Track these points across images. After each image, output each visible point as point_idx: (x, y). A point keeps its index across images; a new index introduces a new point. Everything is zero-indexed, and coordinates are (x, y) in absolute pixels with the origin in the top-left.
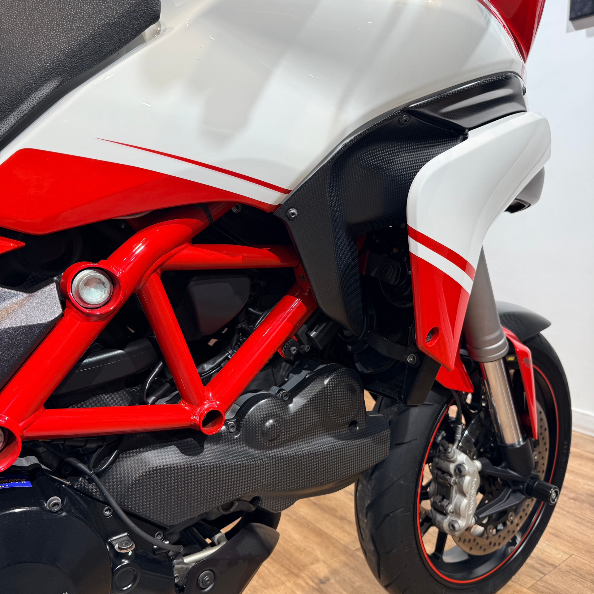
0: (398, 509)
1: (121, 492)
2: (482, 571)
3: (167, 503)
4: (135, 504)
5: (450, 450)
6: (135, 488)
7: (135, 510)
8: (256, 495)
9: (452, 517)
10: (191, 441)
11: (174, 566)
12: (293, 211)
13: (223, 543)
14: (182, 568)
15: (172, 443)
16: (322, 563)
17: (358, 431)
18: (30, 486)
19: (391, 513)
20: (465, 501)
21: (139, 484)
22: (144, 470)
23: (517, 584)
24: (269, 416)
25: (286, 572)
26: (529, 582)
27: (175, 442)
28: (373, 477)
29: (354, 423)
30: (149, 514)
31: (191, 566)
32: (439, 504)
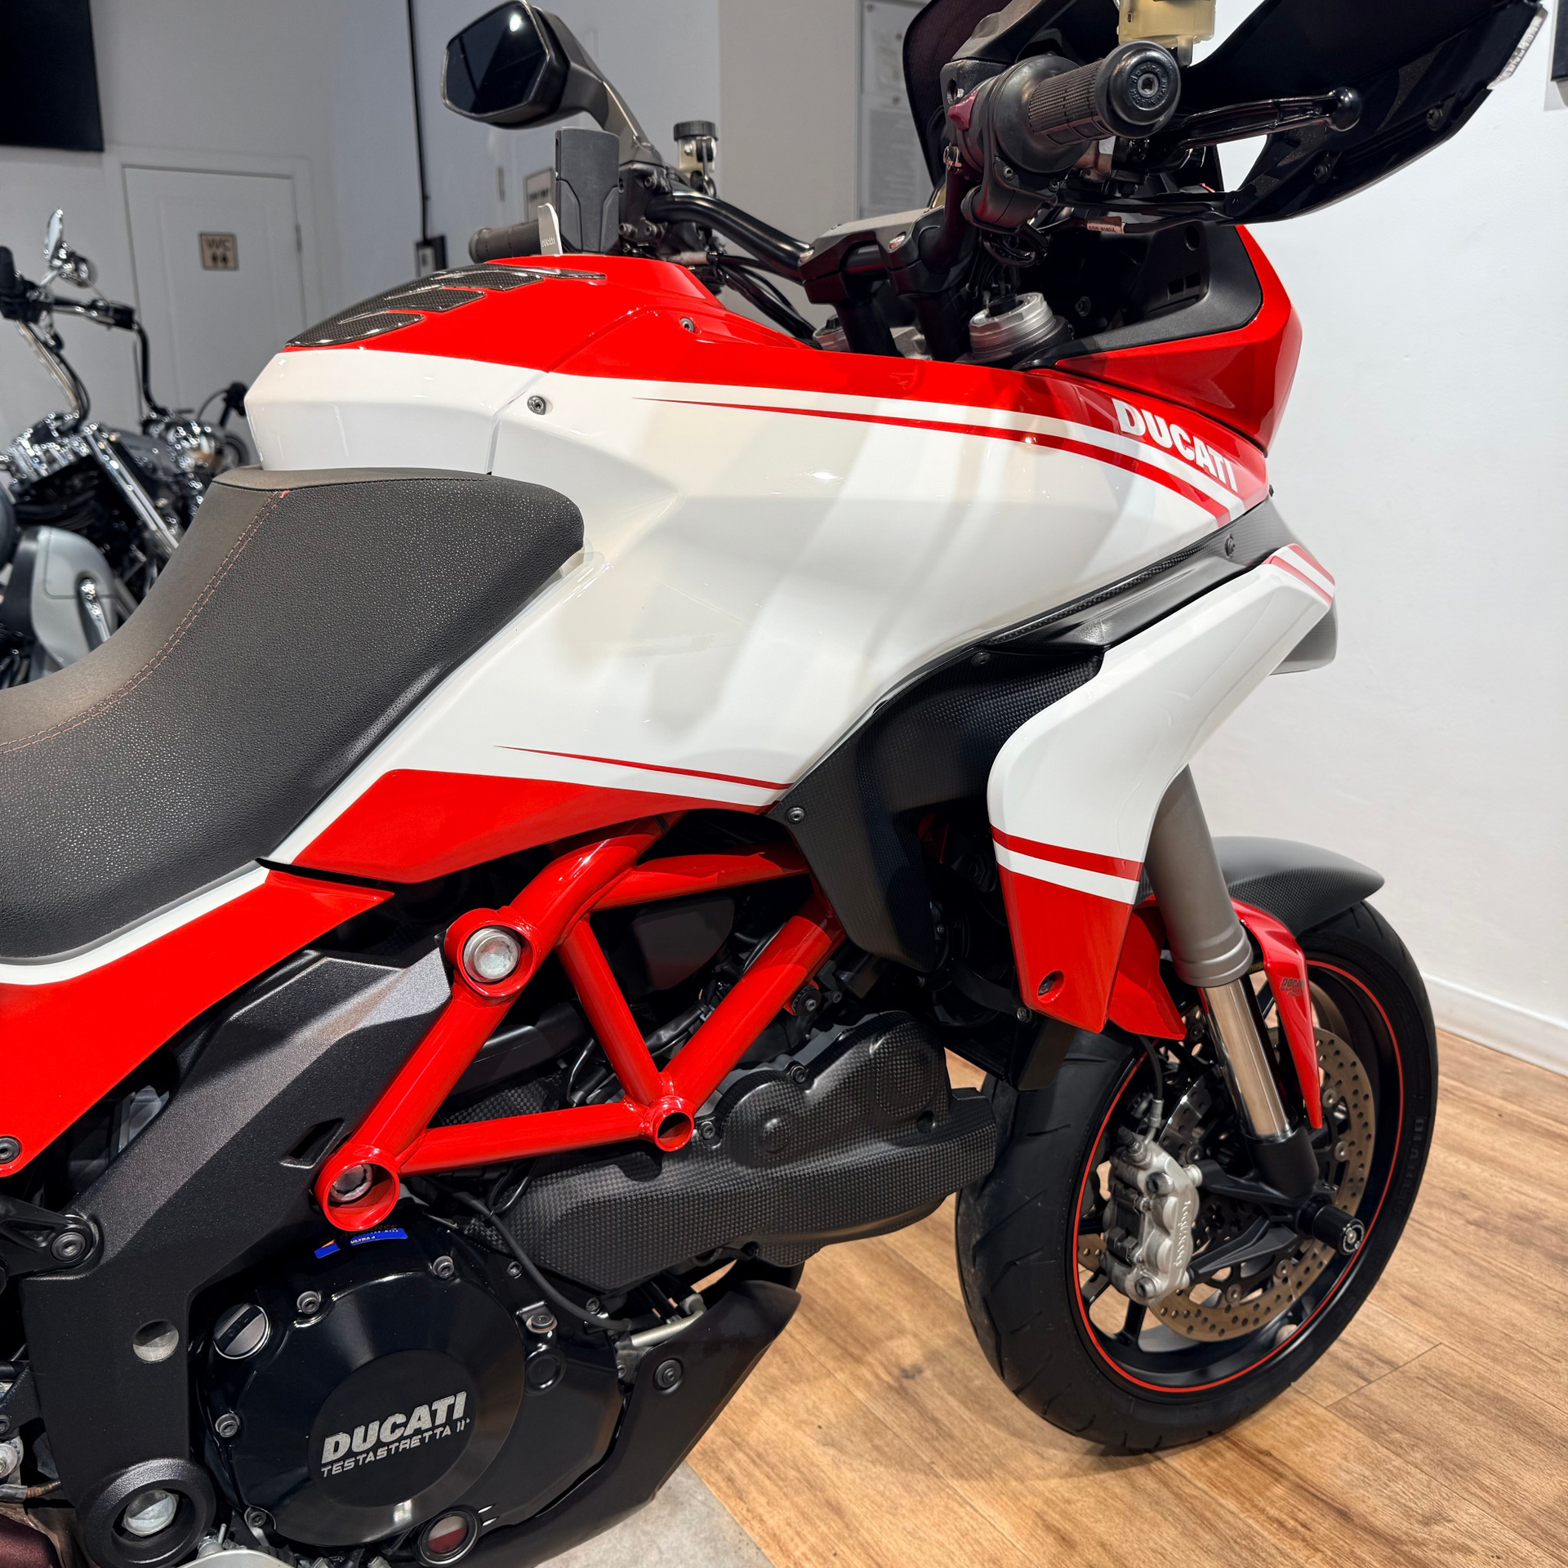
0: (1032, 1253)
1: (535, 1240)
2: (1222, 1372)
3: (605, 1256)
4: (556, 1258)
5: (1136, 1146)
6: (556, 1233)
7: (556, 1267)
8: (750, 1240)
9: (1142, 1270)
10: (642, 1156)
11: (617, 1351)
12: (798, 811)
13: (699, 1314)
14: (629, 1355)
15: (611, 1160)
16: (910, 1337)
17: (934, 1129)
18: (405, 1237)
19: (1018, 1260)
20: (1167, 1243)
21: (561, 1227)
22: (569, 1206)
23: (1305, 1398)
24: (770, 1113)
25: (838, 1352)
26: (1332, 1394)
27: (616, 1159)
28: (987, 1191)
29: (928, 1116)
30: (578, 1272)
31: (644, 1353)
32: (1119, 1244)
